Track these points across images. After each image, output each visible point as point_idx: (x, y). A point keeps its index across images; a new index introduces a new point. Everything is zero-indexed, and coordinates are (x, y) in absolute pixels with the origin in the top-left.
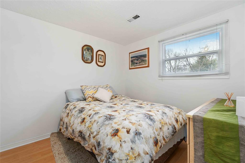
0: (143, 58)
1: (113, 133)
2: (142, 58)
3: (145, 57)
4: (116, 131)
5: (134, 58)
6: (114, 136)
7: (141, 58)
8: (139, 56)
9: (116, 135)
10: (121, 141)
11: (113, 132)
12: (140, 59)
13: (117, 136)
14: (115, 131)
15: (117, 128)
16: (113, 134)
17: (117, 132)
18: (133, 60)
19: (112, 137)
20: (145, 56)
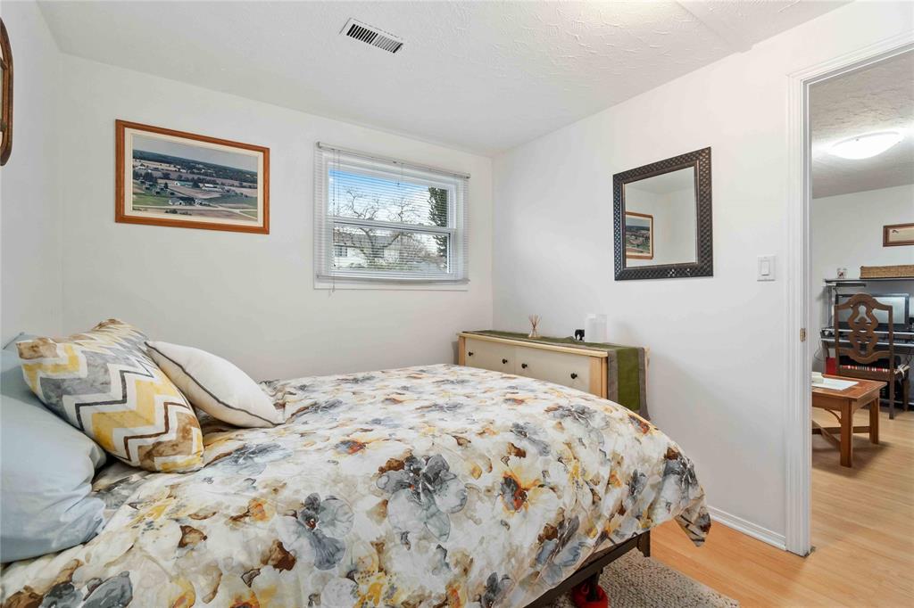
0: (236, 183)
1: (512, 500)
2: (231, 182)
3: (245, 184)
4: (509, 486)
5: (164, 166)
6: (524, 500)
7: (219, 181)
8: (207, 166)
9: (523, 495)
10: (542, 486)
11: (508, 496)
12: (214, 183)
13: (527, 490)
14: (508, 490)
15: (501, 480)
16: (515, 504)
17: (517, 485)
18: (156, 174)
19: (524, 509)
20: (247, 179)
